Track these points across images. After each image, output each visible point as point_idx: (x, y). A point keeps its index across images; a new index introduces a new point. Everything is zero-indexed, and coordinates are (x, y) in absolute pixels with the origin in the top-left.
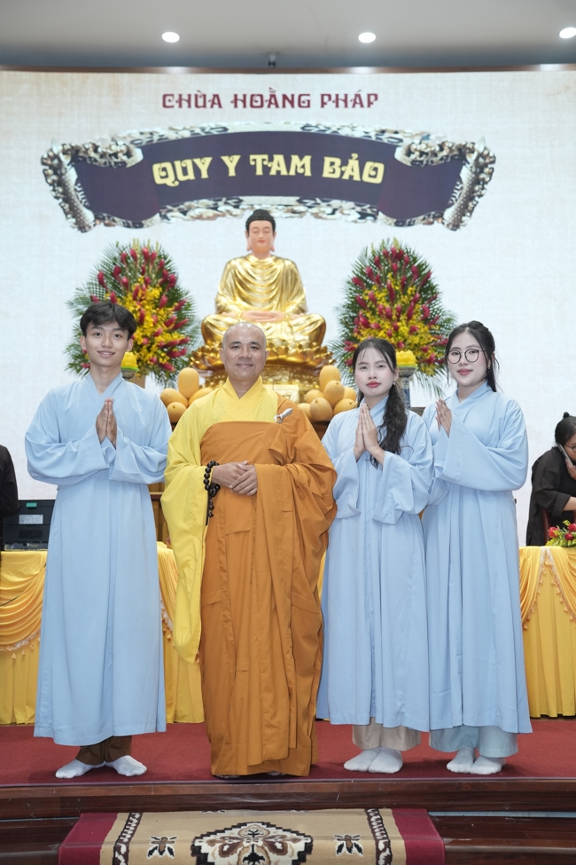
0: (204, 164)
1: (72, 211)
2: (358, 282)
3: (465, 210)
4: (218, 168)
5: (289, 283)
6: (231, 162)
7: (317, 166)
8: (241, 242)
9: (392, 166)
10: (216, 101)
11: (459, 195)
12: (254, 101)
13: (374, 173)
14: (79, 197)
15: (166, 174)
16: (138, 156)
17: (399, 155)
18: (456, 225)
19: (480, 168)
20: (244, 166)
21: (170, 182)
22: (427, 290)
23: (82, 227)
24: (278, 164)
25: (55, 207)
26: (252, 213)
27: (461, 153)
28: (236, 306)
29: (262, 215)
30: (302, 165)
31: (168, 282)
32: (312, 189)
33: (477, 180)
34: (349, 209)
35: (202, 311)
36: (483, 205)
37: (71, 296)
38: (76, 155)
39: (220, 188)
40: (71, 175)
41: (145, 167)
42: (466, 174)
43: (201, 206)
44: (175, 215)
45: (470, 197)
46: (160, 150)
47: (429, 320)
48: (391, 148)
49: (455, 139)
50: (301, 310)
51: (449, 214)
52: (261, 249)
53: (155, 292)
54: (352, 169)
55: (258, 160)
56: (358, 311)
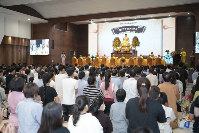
0: (123, 29)
1: (113, 33)
2: (133, 39)
3: (144, 32)
4: (124, 29)
5: (128, 40)
6: (125, 29)
7: (132, 29)
8: (124, 36)
9: (138, 28)
10: (124, 24)
11: (143, 30)
12: (127, 23)
13: (136, 29)
14: (114, 32)
15: (120, 30)
16: (118, 29)
17: (139, 27)
18: (143, 33)
19: (145, 28)
20: (126, 29)
21: (121, 31)
22: (138, 40)
23: (114, 35)
24: (129, 29)
25: (112, 33)
26: (125, 34)
27: (144, 27)
28: (124, 41)
29: (126, 34)
30: (131, 29)
31: (119, 40)
32: (132, 31)
33: (145, 29)
34: (134, 32)
35: (122, 42)
36: (145, 31)
37: (112, 41)
38: (114, 29)
39: (124, 31)
40: (113, 30)
41: (119, 30)
42: (144, 29)
43: (123, 32)
44: (121, 33)
45: (144, 31)
46: (120, 28)
47: (138, 42)
48: (138, 27)
49: (143, 26)
50: (129, 42)
51: (143, 32)
52: (126, 37)
53: (118, 41)
54: (135, 29)
55: (127, 28)
56: (133, 42)
